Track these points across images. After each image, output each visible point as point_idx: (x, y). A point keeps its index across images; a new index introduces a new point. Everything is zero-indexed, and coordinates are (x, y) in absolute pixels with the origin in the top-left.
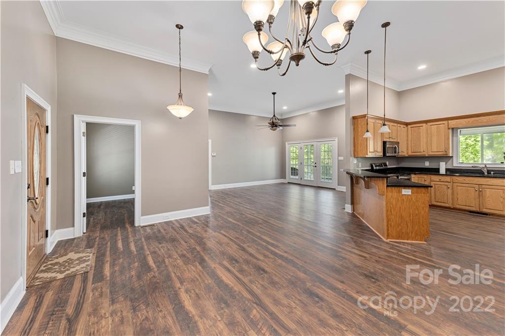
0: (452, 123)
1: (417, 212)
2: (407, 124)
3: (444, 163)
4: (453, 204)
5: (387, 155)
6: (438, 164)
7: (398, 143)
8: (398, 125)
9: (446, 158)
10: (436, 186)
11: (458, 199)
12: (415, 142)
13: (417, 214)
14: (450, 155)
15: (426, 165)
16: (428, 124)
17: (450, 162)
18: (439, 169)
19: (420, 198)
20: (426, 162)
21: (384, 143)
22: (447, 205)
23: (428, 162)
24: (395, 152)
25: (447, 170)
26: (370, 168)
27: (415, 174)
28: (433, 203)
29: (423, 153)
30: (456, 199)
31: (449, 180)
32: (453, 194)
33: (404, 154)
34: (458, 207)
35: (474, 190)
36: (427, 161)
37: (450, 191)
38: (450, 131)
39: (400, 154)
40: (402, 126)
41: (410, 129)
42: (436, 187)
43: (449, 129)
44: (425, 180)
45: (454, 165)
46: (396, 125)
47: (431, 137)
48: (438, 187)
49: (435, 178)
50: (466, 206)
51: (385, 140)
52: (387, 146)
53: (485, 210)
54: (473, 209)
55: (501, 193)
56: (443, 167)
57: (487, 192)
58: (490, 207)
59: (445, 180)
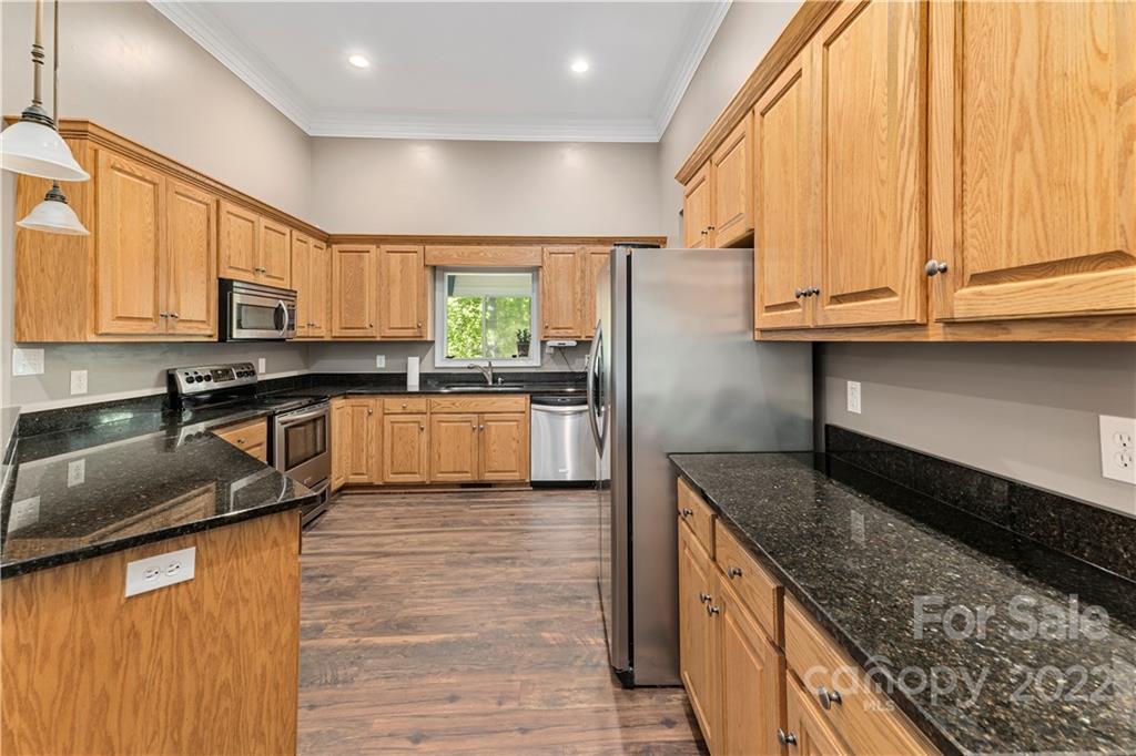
0: (436, 253)
1: (226, 673)
2: (329, 240)
3: (417, 359)
4: (430, 473)
5: (237, 334)
6: (403, 361)
7: (290, 294)
8: (296, 233)
9: (420, 345)
10: (396, 425)
11: (439, 457)
12: (349, 296)
13: (225, 685)
14: (429, 339)
15: (378, 366)
16: (382, 247)
17: (428, 357)
18: (405, 375)
19: (247, 582)
20: (378, 357)
21: (225, 287)
22: (416, 478)
23: (383, 357)
24: (278, 326)
25: (424, 378)
26: (164, 390)
27: (345, 396)
28: (387, 480)
29: (370, 332)
30: (437, 457)
31: (423, 408)
32: (430, 443)
33: (317, 333)
34: (441, 477)
35: (470, 429)
36: (381, 354)
37: (424, 437)
38: (428, 273)
39: (299, 332)
40: (312, 241)
41: (336, 255)
42: (396, 430)
43: (425, 266)
44: (370, 414)
45: (437, 365)
46: (287, 230)
47: (388, 285)
48: (400, 428)
49: (393, 403)
50: (455, 472)
51: (228, 274)
52: (237, 299)
53: (488, 477)
54: (467, 478)
55: (514, 430)
56: (414, 369)
57: (493, 431)
58: (496, 466)
59: (414, 409)
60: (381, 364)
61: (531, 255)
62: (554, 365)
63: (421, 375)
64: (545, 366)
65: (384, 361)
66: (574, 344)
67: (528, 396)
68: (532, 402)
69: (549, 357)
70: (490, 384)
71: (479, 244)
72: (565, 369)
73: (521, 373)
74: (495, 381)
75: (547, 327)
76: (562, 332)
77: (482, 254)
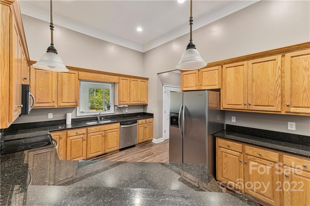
0: (82, 75)
4: (86, 155)
10: (73, 140)
11: (90, 148)
15: (49, 118)
18: (64, 120)
20: (49, 114)
29: (52, 104)
31: (84, 132)
32: (87, 144)
34: (90, 156)
35: (102, 136)
37: (85, 142)
43: (79, 79)
44: (61, 138)
45: (77, 115)
47: (62, 85)
48: (75, 141)
49: (72, 132)
50: (96, 153)
53: (107, 151)
54: (101, 153)
55: (116, 134)
56: (70, 117)
57: (109, 136)
58: (110, 147)
59: (81, 133)
60: (51, 117)
61: (115, 79)
62: (118, 113)
63: (72, 119)
64: (115, 113)
65: (52, 115)
66: (127, 106)
67: (120, 123)
68: (121, 124)
69: (116, 110)
70: (99, 120)
71: (99, 73)
72: (121, 113)
73: (108, 116)
74: (101, 119)
75: (120, 101)
76: (124, 103)
77: (100, 77)
